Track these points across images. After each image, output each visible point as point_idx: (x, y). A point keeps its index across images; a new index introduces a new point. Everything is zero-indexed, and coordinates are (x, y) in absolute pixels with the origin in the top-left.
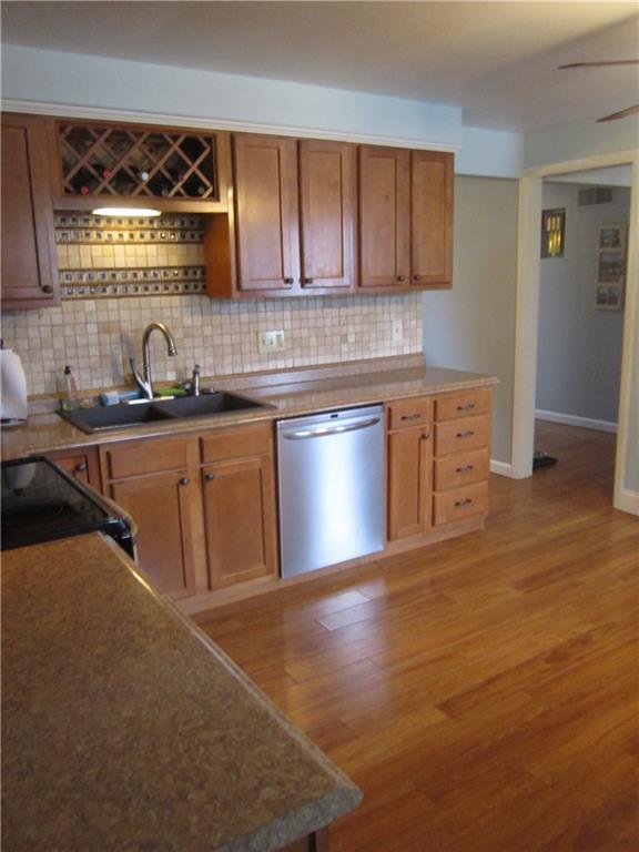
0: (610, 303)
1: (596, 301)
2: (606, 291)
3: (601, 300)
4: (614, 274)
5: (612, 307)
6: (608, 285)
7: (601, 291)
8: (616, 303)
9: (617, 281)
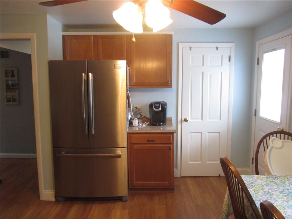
0: (13, 102)
1: (6, 101)
2: (11, 97)
3: (8, 100)
4: (13, 89)
5: (14, 103)
6: (11, 94)
7: (8, 97)
8: (16, 102)
9: (15, 92)
